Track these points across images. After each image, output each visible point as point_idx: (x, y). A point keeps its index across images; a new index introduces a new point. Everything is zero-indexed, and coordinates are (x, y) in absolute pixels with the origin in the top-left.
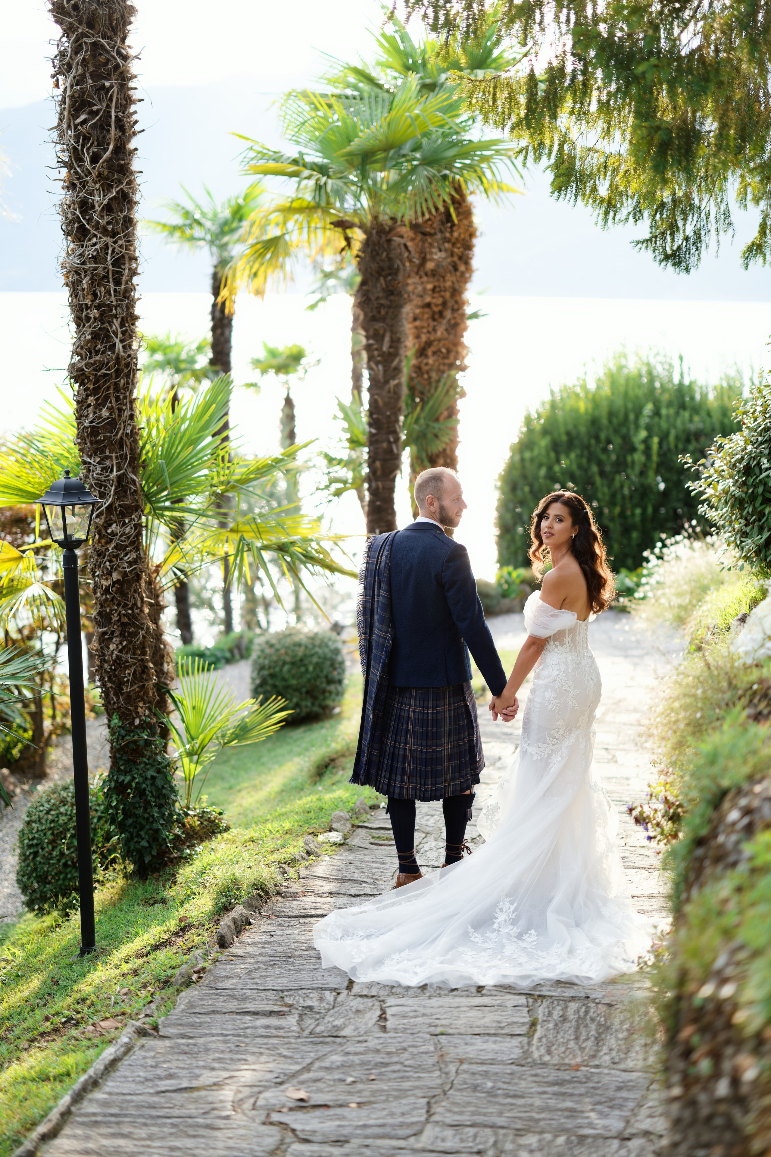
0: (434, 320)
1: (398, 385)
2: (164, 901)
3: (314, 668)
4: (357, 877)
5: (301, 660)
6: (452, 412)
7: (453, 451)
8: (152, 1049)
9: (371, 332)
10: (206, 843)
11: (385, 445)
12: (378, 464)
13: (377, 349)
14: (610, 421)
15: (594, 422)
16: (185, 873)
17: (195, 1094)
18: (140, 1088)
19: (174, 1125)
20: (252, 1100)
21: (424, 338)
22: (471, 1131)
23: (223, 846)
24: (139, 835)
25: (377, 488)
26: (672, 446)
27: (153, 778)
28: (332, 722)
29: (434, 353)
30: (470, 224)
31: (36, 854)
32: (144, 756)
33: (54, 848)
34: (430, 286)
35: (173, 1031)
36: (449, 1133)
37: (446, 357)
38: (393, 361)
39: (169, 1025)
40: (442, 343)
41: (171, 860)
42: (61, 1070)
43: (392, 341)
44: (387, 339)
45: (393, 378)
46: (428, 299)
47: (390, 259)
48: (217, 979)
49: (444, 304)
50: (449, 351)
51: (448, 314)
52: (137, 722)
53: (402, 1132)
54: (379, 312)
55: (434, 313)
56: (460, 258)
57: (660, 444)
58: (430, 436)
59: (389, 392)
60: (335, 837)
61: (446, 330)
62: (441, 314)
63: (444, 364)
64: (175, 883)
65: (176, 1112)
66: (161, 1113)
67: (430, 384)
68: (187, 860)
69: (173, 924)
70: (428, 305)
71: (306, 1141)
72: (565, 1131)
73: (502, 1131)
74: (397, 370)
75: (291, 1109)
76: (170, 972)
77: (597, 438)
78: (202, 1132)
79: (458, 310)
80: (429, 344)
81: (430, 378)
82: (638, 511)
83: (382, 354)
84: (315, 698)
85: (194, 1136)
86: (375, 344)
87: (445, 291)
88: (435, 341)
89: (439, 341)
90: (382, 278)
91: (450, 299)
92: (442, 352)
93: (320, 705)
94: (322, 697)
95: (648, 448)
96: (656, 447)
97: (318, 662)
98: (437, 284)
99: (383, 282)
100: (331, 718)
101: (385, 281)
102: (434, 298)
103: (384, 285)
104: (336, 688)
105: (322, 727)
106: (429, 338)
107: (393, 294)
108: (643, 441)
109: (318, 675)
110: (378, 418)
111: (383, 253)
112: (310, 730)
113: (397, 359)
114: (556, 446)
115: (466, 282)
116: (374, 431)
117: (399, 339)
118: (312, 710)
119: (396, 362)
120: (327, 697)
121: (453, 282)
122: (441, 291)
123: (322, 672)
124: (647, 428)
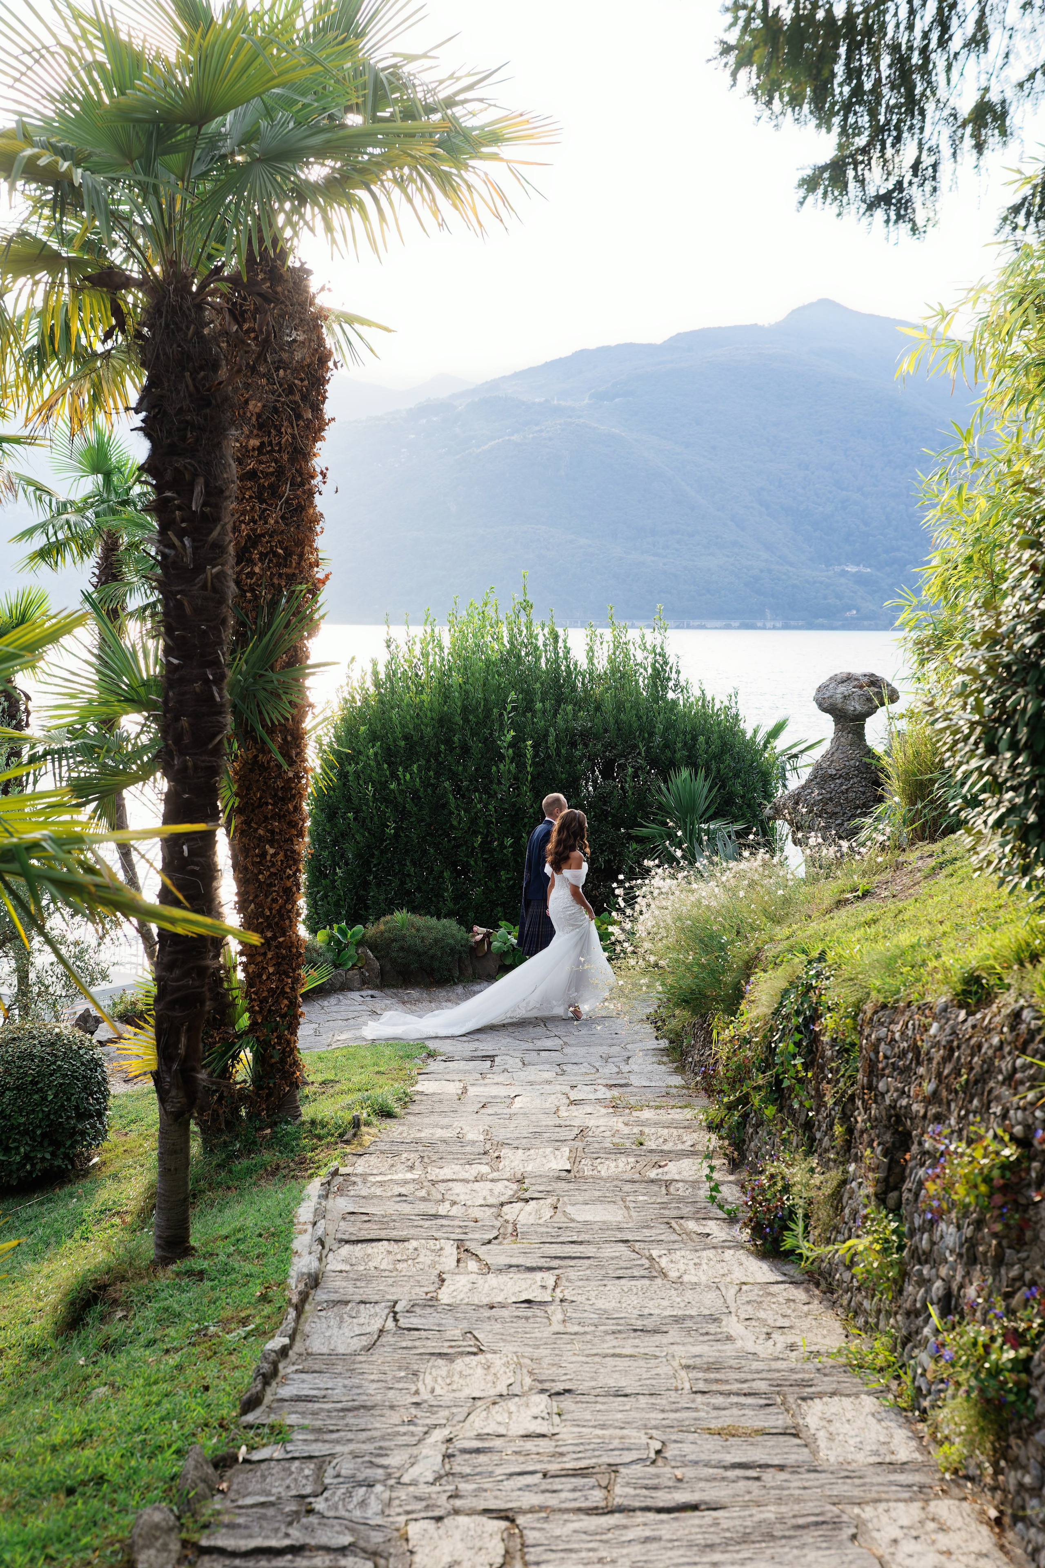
0: (262, 501)
1: (221, 576)
3: (56, 1096)
5: (34, 1083)
6: (296, 658)
9: (168, 476)
11: (197, 686)
12: (184, 721)
13: (179, 508)
14: (466, 720)
15: (443, 721)
21: (245, 530)
25: (184, 769)
26: (552, 752)
29: (263, 556)
37: (284, 561)
38: (211, 531)
40: (277, 538)
43: (208, 492)
44: (199, 489)
45: (210, 562)
47: (202, 338)
49: (280, 472)
50: (289, 554)
51: (287, 490)
54: (184, 439)
55: (262, 488)
56: (304, 398)
57: (536, 747)
58: (262, 695)
59: (204, 587)
61: (283, 517)
63: (280, 576)
67: (257, 608)
70: (252, 475)
74: (219, 548)
77: (448, 742)
79: (302, 484)
80: (253, 540)
81: (256, 598)
82: (509, 841)
83: (191, 517)
86: (174, 499)
87: (279, 451)
88: (263, 535)
89: (271, 536)
90: (187, 374)
91: (288, 466)
92: (275, 554)
93: (66, 1156)
94: (68, 1143)
95: (519, 755)
96: (529, 753)
97: (61, 1085)
98: (266, 439)
99: (190, 382)
100: (85, 1176)
101: (194, 380)
102: (261, 462)
103: (191, 388)
104: (93, 1126)
105: (71, 1196)
106: (254, 530)
107: (209, 404)
108: (511, 745)
109: (62, 1105)
110: (183, 637)
111: (188, 328)
112: (50, 1200)
113: (219, 528)
114: (389, 755)
115: (315, 440)
116: (175, 661)
117: (222, 491)
118: (51, 1165)
119: (215, 534)
120: (77, 1142)
121: (293, 437)
122: (273, 451)
123: (69, 1100)
124: (517, 726)
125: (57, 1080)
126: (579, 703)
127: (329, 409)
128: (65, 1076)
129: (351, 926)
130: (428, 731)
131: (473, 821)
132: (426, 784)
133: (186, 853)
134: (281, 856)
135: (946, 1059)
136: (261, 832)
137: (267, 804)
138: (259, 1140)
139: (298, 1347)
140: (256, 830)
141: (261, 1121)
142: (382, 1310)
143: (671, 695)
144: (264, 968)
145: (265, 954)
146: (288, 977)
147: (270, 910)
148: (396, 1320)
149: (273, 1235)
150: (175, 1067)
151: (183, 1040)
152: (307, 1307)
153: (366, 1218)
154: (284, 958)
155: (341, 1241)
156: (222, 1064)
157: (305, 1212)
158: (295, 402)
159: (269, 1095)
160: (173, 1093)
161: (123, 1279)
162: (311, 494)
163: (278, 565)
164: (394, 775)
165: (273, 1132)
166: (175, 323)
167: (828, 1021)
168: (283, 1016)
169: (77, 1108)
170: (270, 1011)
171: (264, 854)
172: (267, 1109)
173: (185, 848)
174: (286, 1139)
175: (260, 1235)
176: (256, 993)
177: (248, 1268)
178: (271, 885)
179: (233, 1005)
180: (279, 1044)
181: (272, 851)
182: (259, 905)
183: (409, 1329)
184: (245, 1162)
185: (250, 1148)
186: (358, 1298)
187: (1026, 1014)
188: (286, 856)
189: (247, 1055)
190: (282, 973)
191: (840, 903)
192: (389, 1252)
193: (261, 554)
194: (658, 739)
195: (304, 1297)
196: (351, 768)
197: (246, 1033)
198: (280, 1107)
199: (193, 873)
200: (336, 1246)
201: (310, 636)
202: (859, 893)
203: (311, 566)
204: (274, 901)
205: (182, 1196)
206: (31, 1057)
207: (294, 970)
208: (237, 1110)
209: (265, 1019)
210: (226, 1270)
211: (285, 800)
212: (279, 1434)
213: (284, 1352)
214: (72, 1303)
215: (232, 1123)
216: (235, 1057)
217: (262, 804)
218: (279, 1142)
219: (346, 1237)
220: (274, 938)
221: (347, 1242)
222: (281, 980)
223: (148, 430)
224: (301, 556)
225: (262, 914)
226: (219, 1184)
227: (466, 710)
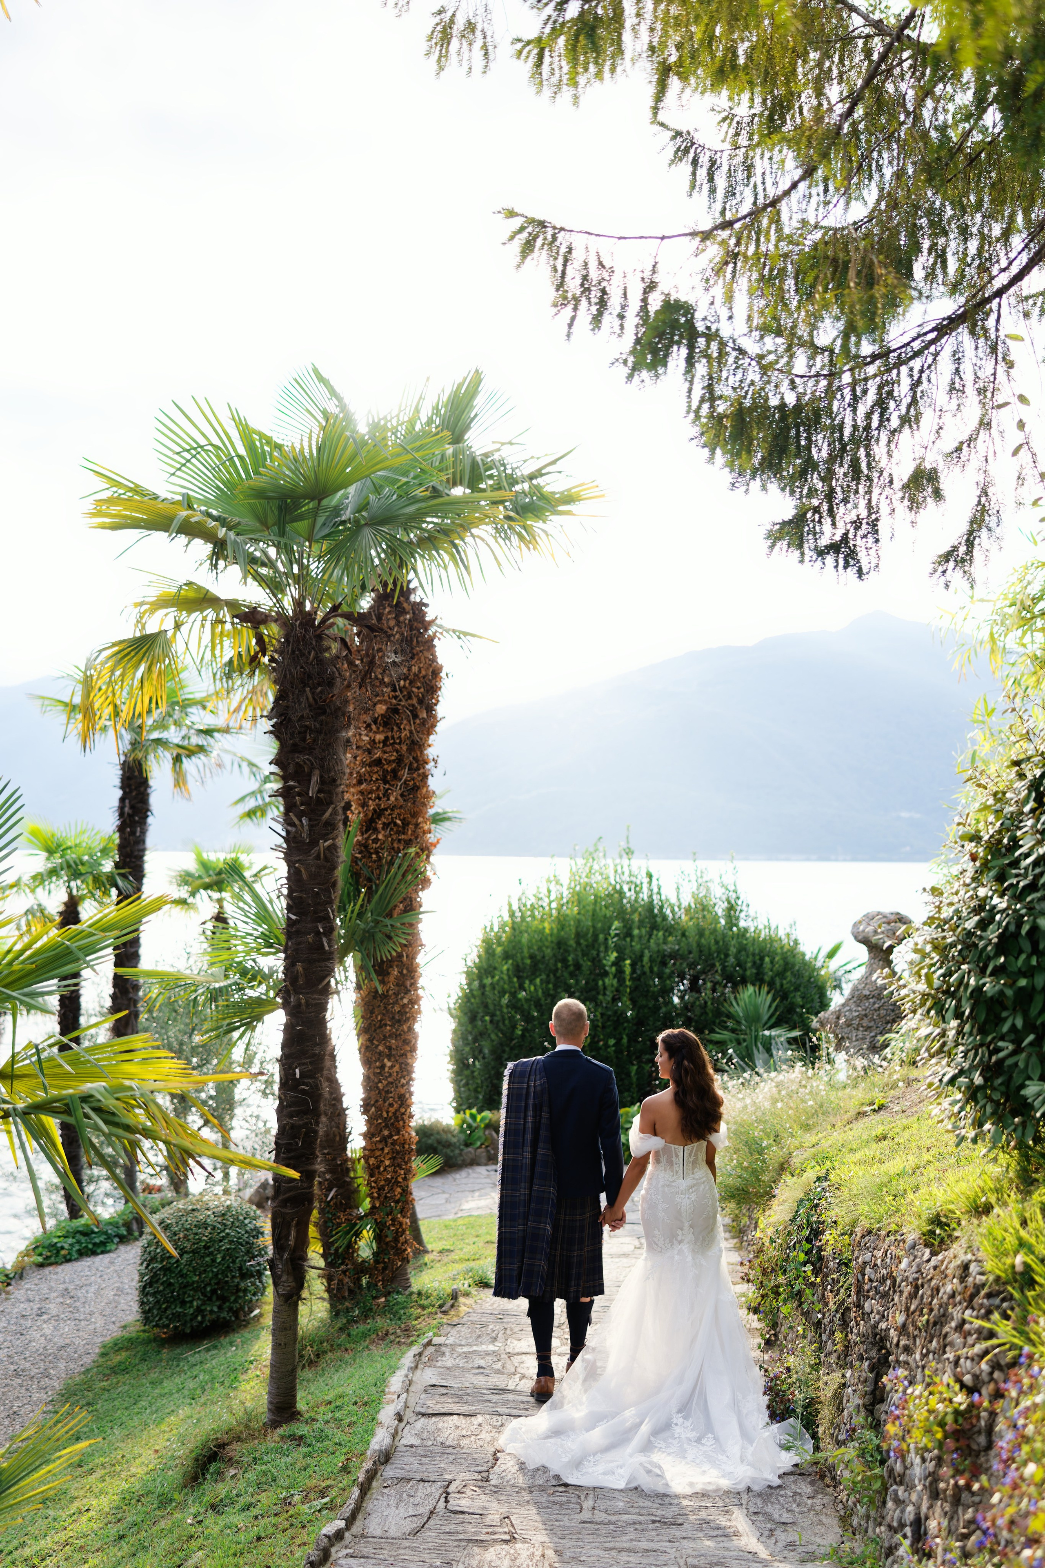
0: (385, 781)
1: (333, 848)
3: (223, 1258)
5: (206, 1247)
6: (411, 907)
7: (412, 957)
9: (291, 769)
11: (310, 937)
12: (299, 967)
13: (299, 794)
14: (578, 943)
15: (560, 944)
21: (372, 805)
25: (299, 1005)
26: (646, 969)
28: (246, 1334)
29: (385, 826)
30: (432, 659)
34: (380, 737)
37: (402, 830)
38: (322, 812)
40: (397, 811)
43: (323, 781)
44: (315, 779)
45: (324, 837)
46: (378, 754)
47: (320, 661)
49: (400, 760)
50: (405, 823)
51: (405, 774)
54: (304, 739)
55: (386, 772)
56: (421, 702)
57: (633, 965)
58: (379, 936)
59: (318, 857)
61: (402, 795)
62: (394, 772)
63: (399, 841)
67: (380, 867)
70: (378, 762)
74: (329, 827)
77: (564, 961)
79: (418, 769)
80: (378, 813)
81: (380, 859)
82: (612, 1042)
83: (308, 802)
84: (224, 1299)
86: (295, 787)
87: (400, 744)
88: (386, 809)
89: (392, 810)
90: (308, 689)
91: (406, 755)
92: (395, 824)
93: (230, 1309)
94: (233, 1298)
95: (620, 972)
96: (628, 970)
97: (228, 1249)
98: (390, 734)
99: (310, 695)
100: (245, 1326)
101: (313, 693)
102: (385, 752)
103: (311, 699)
104: (253, 1284)
105: (231, 1344)
106: (379, 805)
107: (324, 713)
108: (613, 964)
109: (228, 1267)
110: (301, 897)
111: (309, 653)
112: (215, 1347)
113: (330, 810)
114: (518, 971)
115: (429, 734)
116: (294, 917)
117: (334, 780)
118: (218, 1317)
119: (327, 814)
120: (240, 1297)
121: (411, 732)
122: (395, 743)
123: (234, 1262)
124: (618, 948)
125: (225, 1245)
126: (669, 930)
127: (441, 710)
128: (231, 1242)
129: (480, 1111)
130: (548, 952)
133: (298, 1076)
134: (397, 1068)
135: (913, 1296)
136: (381, 1048)
137: (386, 1025)
138: (375, 1308)
139: (356, 1529)
140: (377, 1046)
141: (378, 1290)
142: (436, 1490)
143: (742, 924)
144: (382, 1161)
145: (382, 1149)
146: (401, 1169)
147: (388, 1112)
148: (447, 1501)
149: (366, 1404)
150: (286, 1256)
151: (293, 1233)
152: (375, 1484)
153: (444, 1391)
154: (398, 1153)
155: (419, 1414)
156: (346, 1242)
157: (396, 1382)
158: (413, 705)
159: (384, 1269)
160: (284, 1278)
161: (239, 1439)
162: (425, 777)
163: (398, 833)
164: (521, 987)
165: (387, 1301)
166: (299, 650)
167: (829, 1237)
168: (397, 1202)
169: (240, 1269)
170: (386, 1197)
171: (383, 1067)
172: (383, 1280)
173: (297, 1071)
174: (396, 1308)
175: (355, 1403)
176: (375, 1182)
177: (339, 1436)
178: (388, 1092)
179: (357, 1191)
180: (393, 1225)
181: (389, 1064)
182: (379, 1109)
183: (456, 1512)
184: (362, 1327)
185: (367, 1314)
186: (419, 1476)
187: (973, 1268)
188: (401, 1068)
189: (367, 1234)
190: (396, 1165)
191: (861, 1115)
192: (457, 1427)
193: (384, 824)
194: (732, 960)
195: (372, 1475)
196: (488, 981)
197: (366, 1215)
198: (393, 1279)
199: (304, 1092)
200: (415, 1418)
201: (423, 889)
202: (876, 1107)
203: (424, 832)
204: (391, 1105)
205: (290, 1368)
206: (205, 1225)
207: (406, 1163)
208: (359, 1279)
209: (382, 1204)
210: (322, 1437)
213: (339, 1535)
214: (197, 1460)
215: (355, 1292)
216: (358, 1234)
217: (382, 1025)
218: (390, 1312)
219: (423, 1410)
220: (390, 1136)
221: (423, 1415)
222: (395, 1172)
223: (277, 732)
224: (417, 825)
225: (381, 1115)
226: (339, 1345)
227: (578, 935)
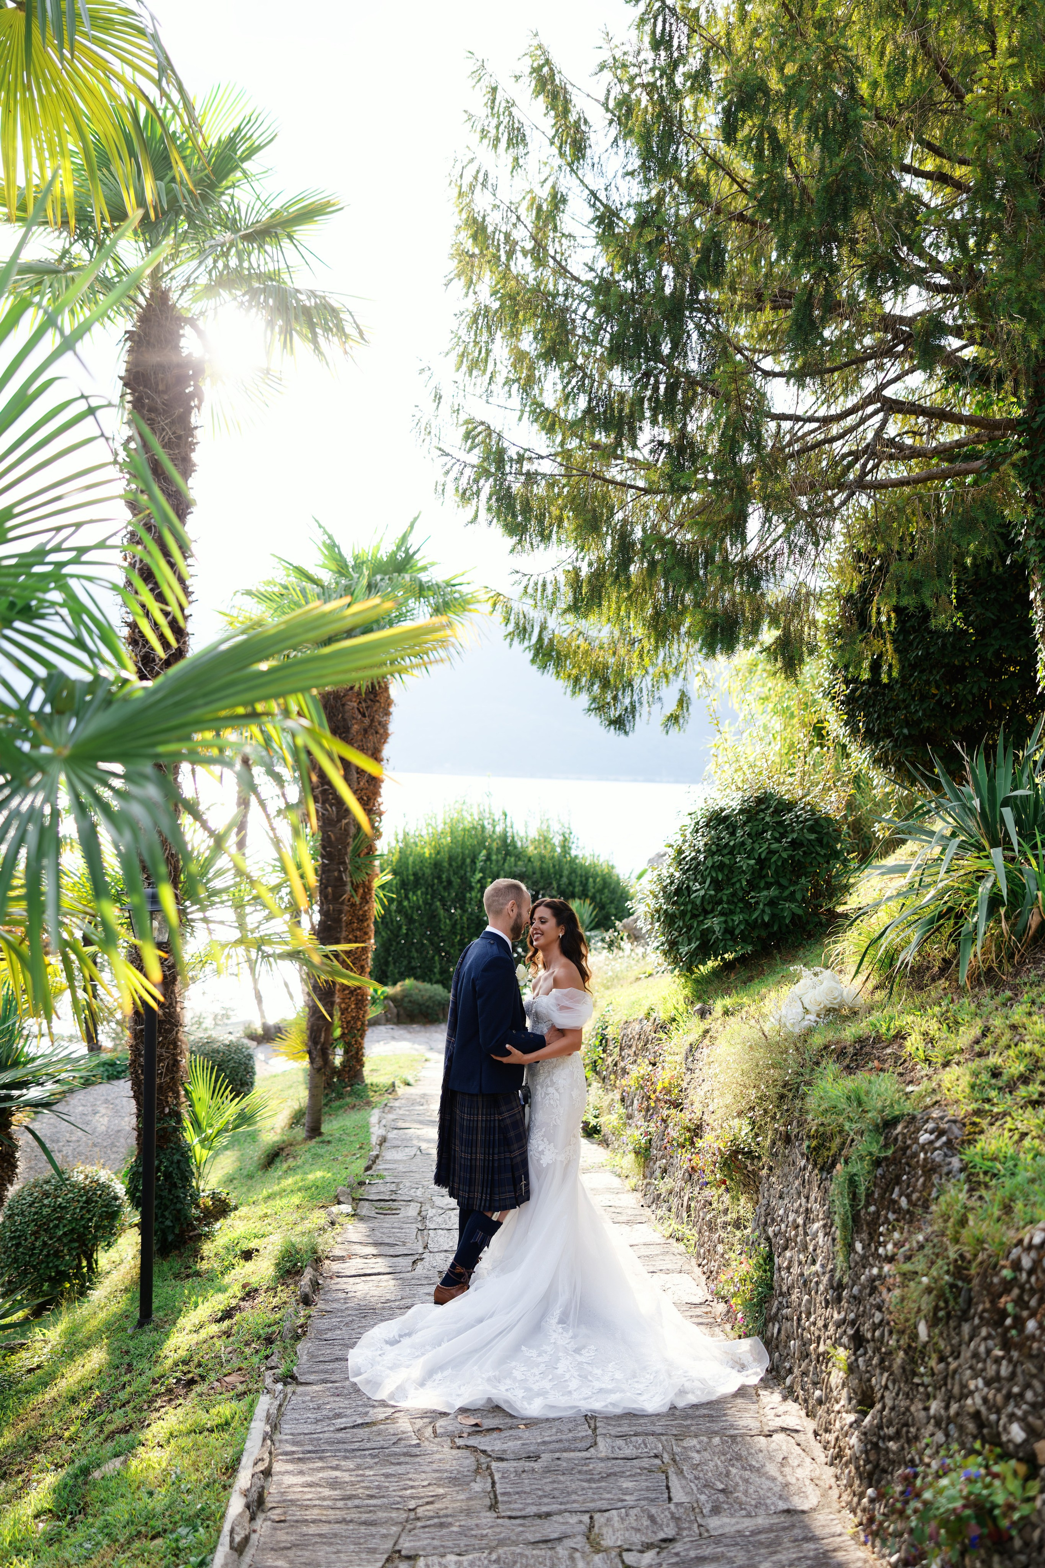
1: (348, 824)
2: (198, 1274)
4: (387, 1241)
6: (371, 851)
7: (371, 882)
8: (305, 1394)
10: (222, 1221)
11: (336, 873)
12: (330, 889)
14: (451, 865)
16: (207, 1248)
17: (375, 1428)
18: (319, 1428)
19: (373, 1456)
20: (430, 1429)
22: (640, 1439)
23: (237, 1223)
24: (163, 1216)
27: (179, 1162)
30: (388, 697)
31: (18, 1245)
32: (170, 1141)
33: (36, 1239)
35: (312, 1378)
36: (620, 1442)
39: (304, 1374)
41: (191, 1238)
42: (218, 1421)
45: (345, 817)
47: (344, 720)
48: (320, 1332)
50: (369, 799)
52: (167, 1110)
53: (579, 1445)
56: (379, 723)
59: (341, 829)
60: (346, 1208)
64: (202, 1259)
65: (368, 1445)
66: (356, 1446)
68: (208, 1236)
69: (236, 1290)
71: (501, 1459)
72: (716, 1433)
73: (663, 1438)
75: (469, 1434)
76: (270, 1330)
77: (439, 878)
78: (402, 1459)
83: (336, 798)
85: (399, 1464)
97: (234, 1067)
108: (479, 881)
114: (404, 884)
115: (385, 741)
116: (327, 862)
121: (375, 743)
124: (482, 870)
125: (232, 1064)
126: (519, 856)
127: (392, 728)
128: (235, 1062)
130: (428, 871)
131: (454, 925)
132: (426, 903)
138: (344, 1093)
139: (383, 1157)
141: (345, 1083)
142: (415, 1149)
143: (573, 853)
146: (361, 1012)
148: (421, 1151)
149: (360, 1127)
150: (319, 1047)
151: (323, 1035)
152: (382, 1147)
153: (403, 1120)
154: (360, 1000)
155: (393, 1128)
157: (374, 1119)
159: (350, 1071)
160: (317, 1059)
161: (291, 1144)
164: (407, 897)
165: (352, 1089)
167: (610, 1030)
168: (358, 1030)
169: (241, 1079)
170: (351, 1027)
172: (349, 1077)
174: (358, 1092)
175: (353, 1128)
176: (345, 1018)
177: (351, 1138)
180: (356, 1045)
184: (338, 1103)
185: (340, 1096)
186: (404, 1145)
189: (340, 1051)
190: (358, 1009)
191: (638, 979)
192: (415, 1132)
194: (565, 880)
197: (339, 1039)
198: (355, 1076)
200: (391, 1130)
205: (319, 1108)
206: (218, 1052)
207: (364, 1008)
209: (349, 1031)
210: (341, 1140)
211: (362, 921)
212: (379, 1177)
213: (377, 1156)
214: (266, 1157)
215: (331, 1084)
218: (355, 1095)
221: (396, 1128)
222: (357, 1013)
227: (451, 859)
